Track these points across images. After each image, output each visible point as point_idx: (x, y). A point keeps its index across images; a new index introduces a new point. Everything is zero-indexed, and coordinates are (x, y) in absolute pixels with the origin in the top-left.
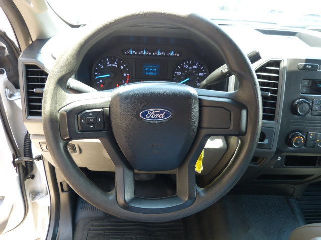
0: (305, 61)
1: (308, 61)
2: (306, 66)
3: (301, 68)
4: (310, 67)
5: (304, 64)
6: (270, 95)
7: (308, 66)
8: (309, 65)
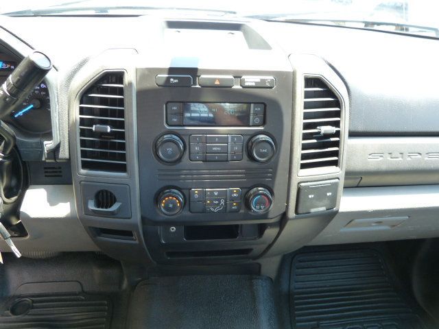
0: (167, 71)
1: (172, 71)
2: (168, 79)
3: (162, 82)
4: (176, 81)
5: (167, 76)
6: (109, 129)
7: (172, 80)
8: (174, 78)
